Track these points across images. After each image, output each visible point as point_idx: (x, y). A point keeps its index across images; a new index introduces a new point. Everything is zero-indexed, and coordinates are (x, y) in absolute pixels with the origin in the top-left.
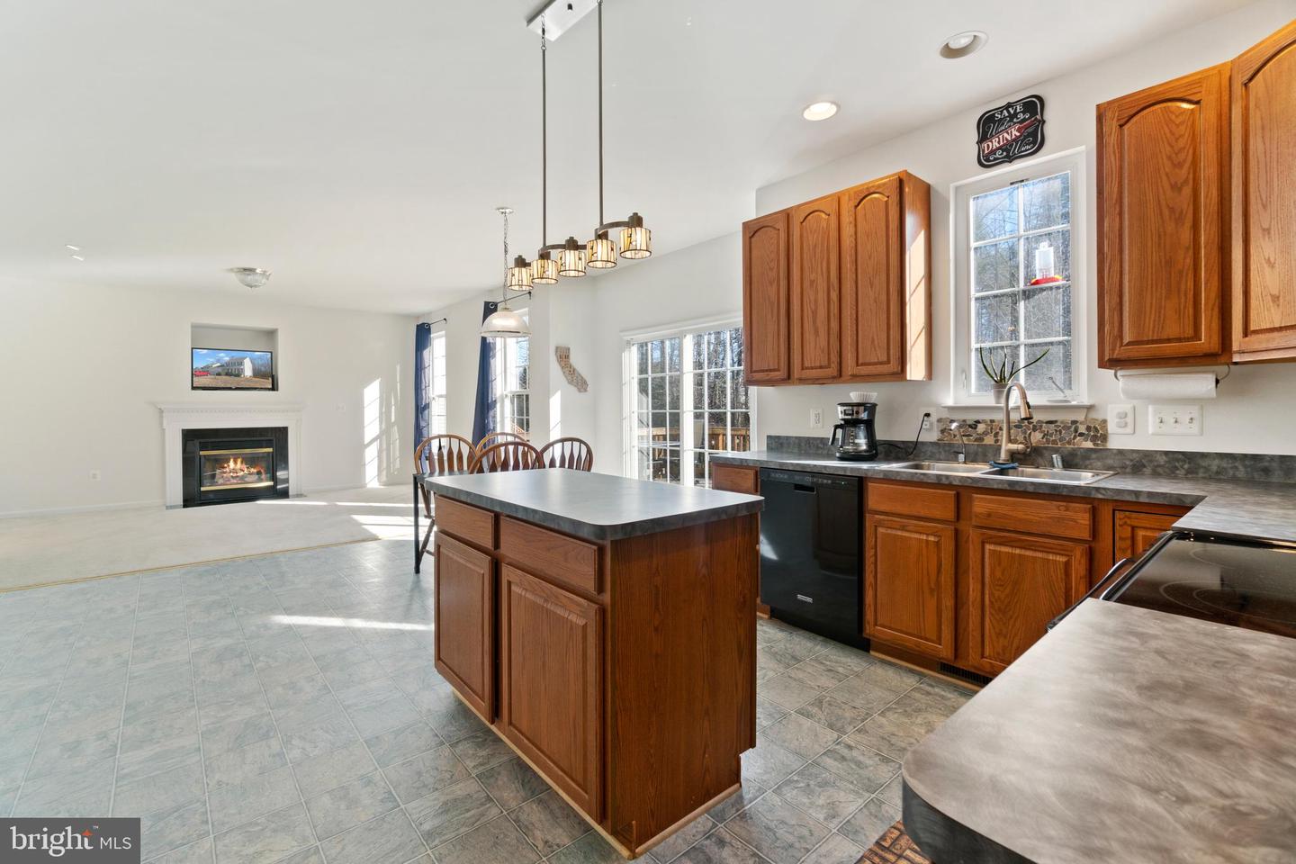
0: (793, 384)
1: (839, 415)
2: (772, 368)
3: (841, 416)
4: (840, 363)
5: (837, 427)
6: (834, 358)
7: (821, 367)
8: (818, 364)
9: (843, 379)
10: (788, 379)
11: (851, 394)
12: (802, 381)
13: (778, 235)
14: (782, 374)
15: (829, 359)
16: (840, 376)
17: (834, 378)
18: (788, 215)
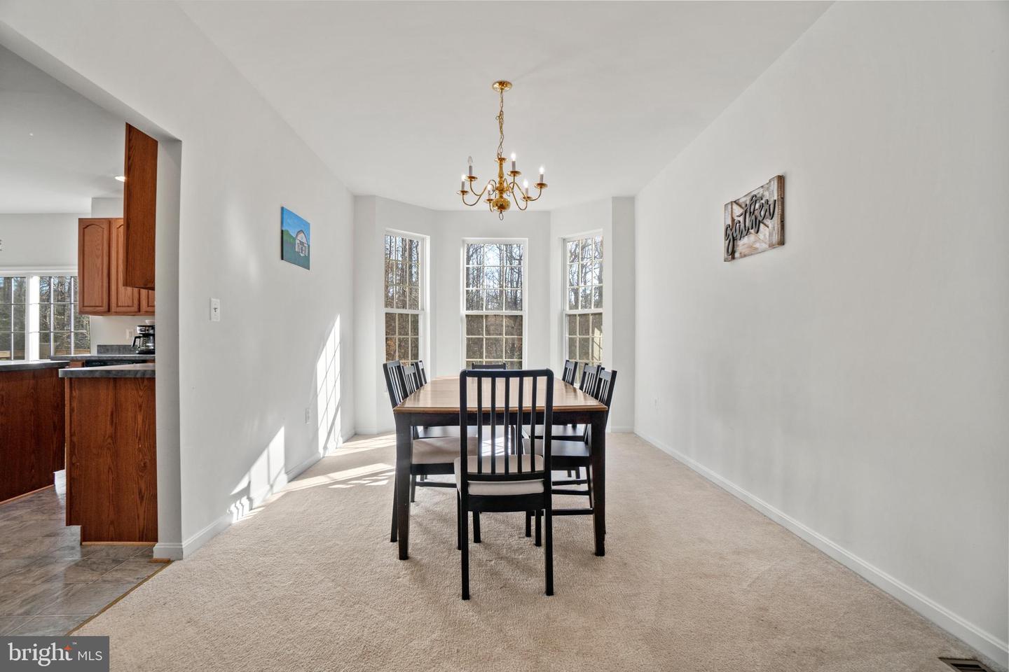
0: (111, 315)
1: (138, 331)
2: (97, 305)
3: (139, 332)
4: (139, 305)
5: (136, 338)
6: (136, 302)
7: (128, 306)
8: (126, 305)
9: (141, 313)
10: (108, 311)
11: (146, 321)
12: (117, 313)
13: (103, 232)
14: (105, 308)
15: (133, 302)
16: (139, 311)
17: (136, 312)
18: (110, 222)
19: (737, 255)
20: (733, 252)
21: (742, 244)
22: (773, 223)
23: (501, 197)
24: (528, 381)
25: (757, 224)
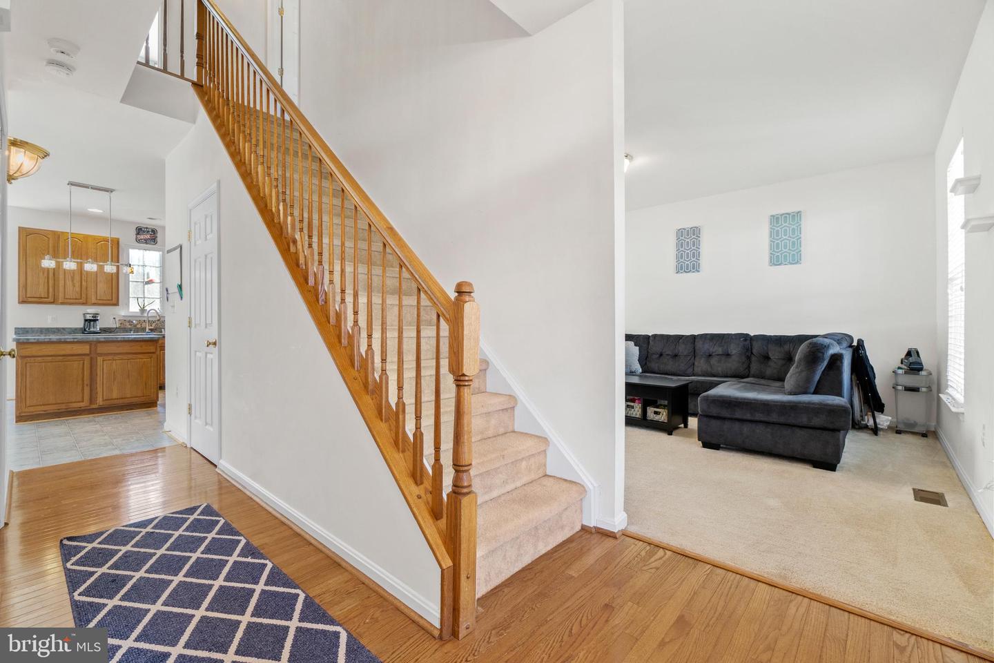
6: (84, 295)
7: (76, 299)
10: (53, 302)
13: (48, 240)
14: (50, 300)
15: (81, 296)
16: (87, 303)
17: (83, 303)
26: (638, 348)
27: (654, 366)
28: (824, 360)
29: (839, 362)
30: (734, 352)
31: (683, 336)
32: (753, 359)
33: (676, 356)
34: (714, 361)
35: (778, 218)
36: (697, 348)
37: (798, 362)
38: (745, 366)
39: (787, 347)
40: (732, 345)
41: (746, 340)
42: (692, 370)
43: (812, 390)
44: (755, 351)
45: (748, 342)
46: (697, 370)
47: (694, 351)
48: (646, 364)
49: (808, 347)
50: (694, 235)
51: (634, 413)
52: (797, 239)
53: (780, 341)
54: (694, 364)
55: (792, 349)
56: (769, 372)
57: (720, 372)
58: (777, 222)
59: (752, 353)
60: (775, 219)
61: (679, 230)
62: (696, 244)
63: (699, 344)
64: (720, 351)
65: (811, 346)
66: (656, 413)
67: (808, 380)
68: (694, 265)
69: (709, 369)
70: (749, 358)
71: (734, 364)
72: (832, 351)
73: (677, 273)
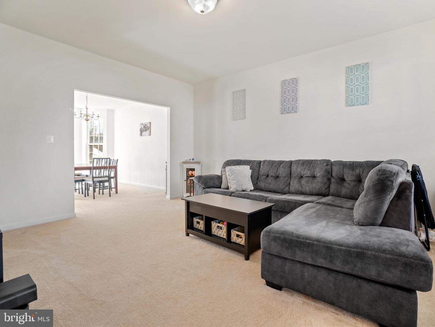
19: (142, 135)
20: (141, 135)
21: (144, 133)
22: (149, 131)
23: (87, 118)
24: (101, 160)
25: (146, 130)
26: (251, 170)
27: (262, 184)
28: (393, 189)
29: (408, 191)
30: (318, 175)
31: (284, 161)
32: (333, 180)
33: (278, 177)
34: (303, 181)
35: (352, 69)
36: (292, 171)
37: (367, 191)
38: (326, 186)
39: (357, 171)
40: (317, 169)
41: (327, 165)
42: (288, 189)
43: (380, 221)
44: (334, 174)
45: (329, 167)
46: (292, 189)
47: (291, 173)
48: (257, 183)
49: (378, 174)
50: (293, 84)
51: (222, 234)
52: (366, 85)
53: (352, 166)
54: (290, 184)
55: (361, 173)
56: (344, 191)
57: (308, 191)
58: (352, 72)
59: (332, 175)
60: (349, 69)
61: (283, 81)
62: (295, 91)
63: (294, 168)
64: (308, 173)
65: (380, 173)
66: (238, 236)
67: (376, 210)
68: (293, 107)
69: (300, 189)
70: (329, 180)
71: (317, 185)
72: (400, 179)
73: (281, 114)
